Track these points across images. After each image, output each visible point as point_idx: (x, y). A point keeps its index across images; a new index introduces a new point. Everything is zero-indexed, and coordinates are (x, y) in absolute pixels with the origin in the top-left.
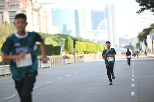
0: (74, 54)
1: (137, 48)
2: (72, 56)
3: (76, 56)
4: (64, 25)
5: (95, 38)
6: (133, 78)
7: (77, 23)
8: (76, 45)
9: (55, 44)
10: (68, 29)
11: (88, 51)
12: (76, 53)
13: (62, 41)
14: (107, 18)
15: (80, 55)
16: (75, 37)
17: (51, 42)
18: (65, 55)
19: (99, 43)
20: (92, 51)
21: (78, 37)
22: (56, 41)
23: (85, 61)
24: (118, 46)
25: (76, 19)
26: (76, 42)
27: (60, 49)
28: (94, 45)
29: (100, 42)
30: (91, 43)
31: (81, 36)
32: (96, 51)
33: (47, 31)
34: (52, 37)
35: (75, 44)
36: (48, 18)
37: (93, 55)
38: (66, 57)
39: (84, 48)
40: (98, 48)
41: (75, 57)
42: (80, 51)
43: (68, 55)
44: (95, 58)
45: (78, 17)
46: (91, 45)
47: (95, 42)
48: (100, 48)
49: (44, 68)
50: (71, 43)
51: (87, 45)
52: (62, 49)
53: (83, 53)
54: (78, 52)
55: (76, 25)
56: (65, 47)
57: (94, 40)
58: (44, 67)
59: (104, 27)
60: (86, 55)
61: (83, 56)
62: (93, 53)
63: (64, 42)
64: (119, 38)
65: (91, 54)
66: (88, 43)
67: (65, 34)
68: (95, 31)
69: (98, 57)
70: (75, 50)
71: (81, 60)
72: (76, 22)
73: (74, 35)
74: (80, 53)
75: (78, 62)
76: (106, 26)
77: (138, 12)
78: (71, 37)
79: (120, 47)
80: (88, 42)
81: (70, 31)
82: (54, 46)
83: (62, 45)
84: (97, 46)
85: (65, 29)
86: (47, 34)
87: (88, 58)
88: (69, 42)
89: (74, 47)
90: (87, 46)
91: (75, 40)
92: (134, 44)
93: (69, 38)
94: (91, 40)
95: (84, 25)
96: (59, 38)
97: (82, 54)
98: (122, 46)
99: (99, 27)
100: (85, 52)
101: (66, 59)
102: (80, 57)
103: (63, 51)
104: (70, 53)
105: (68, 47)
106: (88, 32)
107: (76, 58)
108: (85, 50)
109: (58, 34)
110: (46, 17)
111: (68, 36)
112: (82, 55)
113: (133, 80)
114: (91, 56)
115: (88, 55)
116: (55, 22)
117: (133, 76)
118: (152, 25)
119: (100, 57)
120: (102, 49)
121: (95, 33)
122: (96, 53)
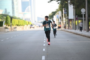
0: (11, 26)
2: (10, 27)
3: (12, 27)
4: (6, 9)
5: (23, 17)
6: (45, 41)
7: (13, 8)
8: (12, 21)
10: (8, 11)
11: (19, 24)
12: (12, 26)
14: (30, 5)
15: (14, 27)
16: (12, 16)
18: (6, 26)
19: (26, 20)
20: (22, 24)
21: (13, 16)
22: (1, 18)
23: (17, 30)
24: (37, 22)
25: (12, 6)
26: (12, 19)
27: (3, 23)
28: (23, 21)
30: (21, 20)
31: (15, 16)
32: (24, 24)
35: (11, 20)
37: (22, 27)
38: (6, 28)
39: (17, 23)
40: (25, 23)
42: (15, 24)
43: (7, 27)
44: (23, 28)
45: (14, 4)
46: (21, 21)
47: (24, 19)
48: (26, 23)
50: (9, 19)
51: (18, 21)
52: (4, 23)
53: (16, 25)
55: (12, 9)
56: (6, 22)
59: (29, 11)
60: (18, 27)
61: (16, 28)
62: (22, 25)
63: (5, 19)
64: (38, 17)
65: (21, 26)
67: (6, 14)
69: (25, 28)
70: (12, 24)
71: (15, 30)
72: (12, 7)
73: (11, 14)
74: (14, 25)
75: (13, 31)
76: (30, 10)
77: (48, 2)
78: (10, 16)
79: (38, 22)
80: (20, 19)
81: (9, 13)
83: (4, 21)
84: (24, 22)
85: (6, 11)
87: (19, 29)
89: (11, 22)
91: (11, 18)
93: (8, 17)
94: (21, 18)
95: (17, 9)
96: (2, 17)
98: (39, 22)
99: (26, 10)
101: (6, 29)
102: (15, 28)
103: (5, 24)
104: (9, 26)
105: (8, 22)
106: (19, 13)
107: (12, 28)
108: (17, 24)
109: (2, 14)
111: (8, 15)
112: (16, 27)
113: (45, 42)
114: (21, 27)
115: (19, 27)
117: (45, 39)
118: (57, 10)
119: (26, 28)
120: (28, 23)
121: (24, 14)
122: (24, 26)
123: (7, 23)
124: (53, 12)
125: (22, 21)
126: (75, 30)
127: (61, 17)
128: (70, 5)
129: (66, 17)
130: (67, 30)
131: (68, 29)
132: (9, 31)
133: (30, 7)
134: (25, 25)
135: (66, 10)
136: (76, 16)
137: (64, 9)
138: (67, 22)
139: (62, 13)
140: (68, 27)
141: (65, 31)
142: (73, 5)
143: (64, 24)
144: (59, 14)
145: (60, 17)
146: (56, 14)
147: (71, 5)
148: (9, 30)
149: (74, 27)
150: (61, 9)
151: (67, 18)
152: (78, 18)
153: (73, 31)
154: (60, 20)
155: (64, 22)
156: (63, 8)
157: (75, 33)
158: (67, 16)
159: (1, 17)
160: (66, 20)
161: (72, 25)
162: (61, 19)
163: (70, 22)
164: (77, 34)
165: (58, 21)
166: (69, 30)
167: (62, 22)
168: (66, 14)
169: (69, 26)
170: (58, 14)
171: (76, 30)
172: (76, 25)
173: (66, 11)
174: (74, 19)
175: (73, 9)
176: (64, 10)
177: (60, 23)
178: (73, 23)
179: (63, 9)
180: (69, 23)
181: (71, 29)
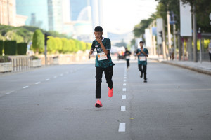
0: (45, 54)
1: (131, 46)
2: (42, 56)
3: (48, 56)
4: (33, 14)
5: (74, 33)
6: (124, 87)
7: (50, 12)
8: (48, 41)
9: (20, 40)
10: (38, 19)
11: (65, 49)
12: (48, 53)
13: (29, 35)
14: (91, 5)
15: (53, 56)
16: (47, 30)
17: (15, 37)
18: (34, 54)
19: (79, 38)
20: (70, 49)
21: (51, 31)
22: (22, 36)
23: (60, 63)
25: (49, 6)
26: (48, 37)
27: (26, 47)
28: (73, 41)
29: (82, 37)
30: (68, 39)
31: (55, 30)
32: (75, 50)
33: (9, 22)
34: (16, 31)
35: (46, 40)
36: (11, 4)
37: (71, 55)
38: (34, 58)
39: (59, 46)
40: (78, 47)
41: (46, 58)
42: (54, 49)
43: (37, 55)
44: (74, 59)
45: (51, 2)
46: (68, 41)
47: (75, 37)
48: (81, 46)
49: (4, 73)
50: (41, 38)
51: (63, 41)
52: (29, 46)
53: (58, 52)
54: (50, 51)
55: (49, 14)
56: (33, 43)
57: (73, 35)
58: (3, 71)
60: (62, 55)
61: (57, 57)
62: (71, 52)
63: (32, 37)
64: (108, 33)
65: (69, 54)
66: (65, 39)
67: (34, 25)
68: (74, 22)
69: (77, 59)
70: (47, 49)
71: (55, 62)
72: (49, 10)
73: (45, 27)
74: (53, 52)
75: (51, 65)
76: (90, 15)
78: (42, 31)
80: (65, 37)
81: (41, 22)
82: (18, 42)
83: (29, 41)
84: (76, 43)
85: (33, 18)
86: (9, 27)
87: (64, 60)
88: (38, 38)
89: (46, 44)
90: (63, 43)
91: (46, 35)
92: (128, 41)
93: (39, 32)
94: (69, 35)
95: (59, 14)
96: (25, 32)
97: (56, 53)
99: (80, 17)
100: (60, 52)
101: (34, 61)
102: (54, 58)
103: (30, 50)
104: (40, 53)
105: (38, 43)
106: (65, 24)
107: (48, 59)
108: (61, 48)
109: (24, 27)
110: (8, 2)
111: (38, 28)
112: (56, 55)
113: (124, 90)
114: (69, 57)
115: (65, 54)
116: (20, 10)
117: (125, 84)
118: (153, 15)
119: (80, 57)
120: (85, 47)
121: (75, 26)
122: (76, 52)
123: (35, 46)
124: (143, 22)
125: (71, 43)
126: (197, 61)
127: (163, 33)
128: (184, 3)
129: (175, 32)
130: (176, 61)
131: (180, 59)
132: (40, 65)
133: (89, 8)
134: (79, 52)
135: (173, 16)
136: (197, 29)
137: (170, 14)
138: (177, 43)
139: (165, 22)
140: (178, 55)
141: (171, 64)
142: (192, 5)
143: (170, 47)
144: (158, 24)
145: (161, 33)
146: (150, 25)
147: (185, 5)
148: (41, 63)
149: (192, 55)
150: (163, 13)
151: (177, 35)
152: (202, 34)
153: (192, 64)
154: (159, 39)
155: (170, 42)
156: (166, 11)
157: (196, 68)
158: (176, 30)
159: (23, 34)
160: (175, 39)
161: (187, 50)
162: (161, 36)
163: (184, 44)
164: (199, 71)
165: (155, 42)
166: (182, 63)
167: (164, 43)
168: (174, 26)
169: (181, 53)
170: (156, 24)
171: (199, 63)
172: (197, 51)
173: (175, 17)
174: (192, 37)
175: (190, 14)
176: (168, 17)
177: (161, 46)
178: (192, 45)
179: (168, 12)
180: (181, 45)
181: (185, 60)
